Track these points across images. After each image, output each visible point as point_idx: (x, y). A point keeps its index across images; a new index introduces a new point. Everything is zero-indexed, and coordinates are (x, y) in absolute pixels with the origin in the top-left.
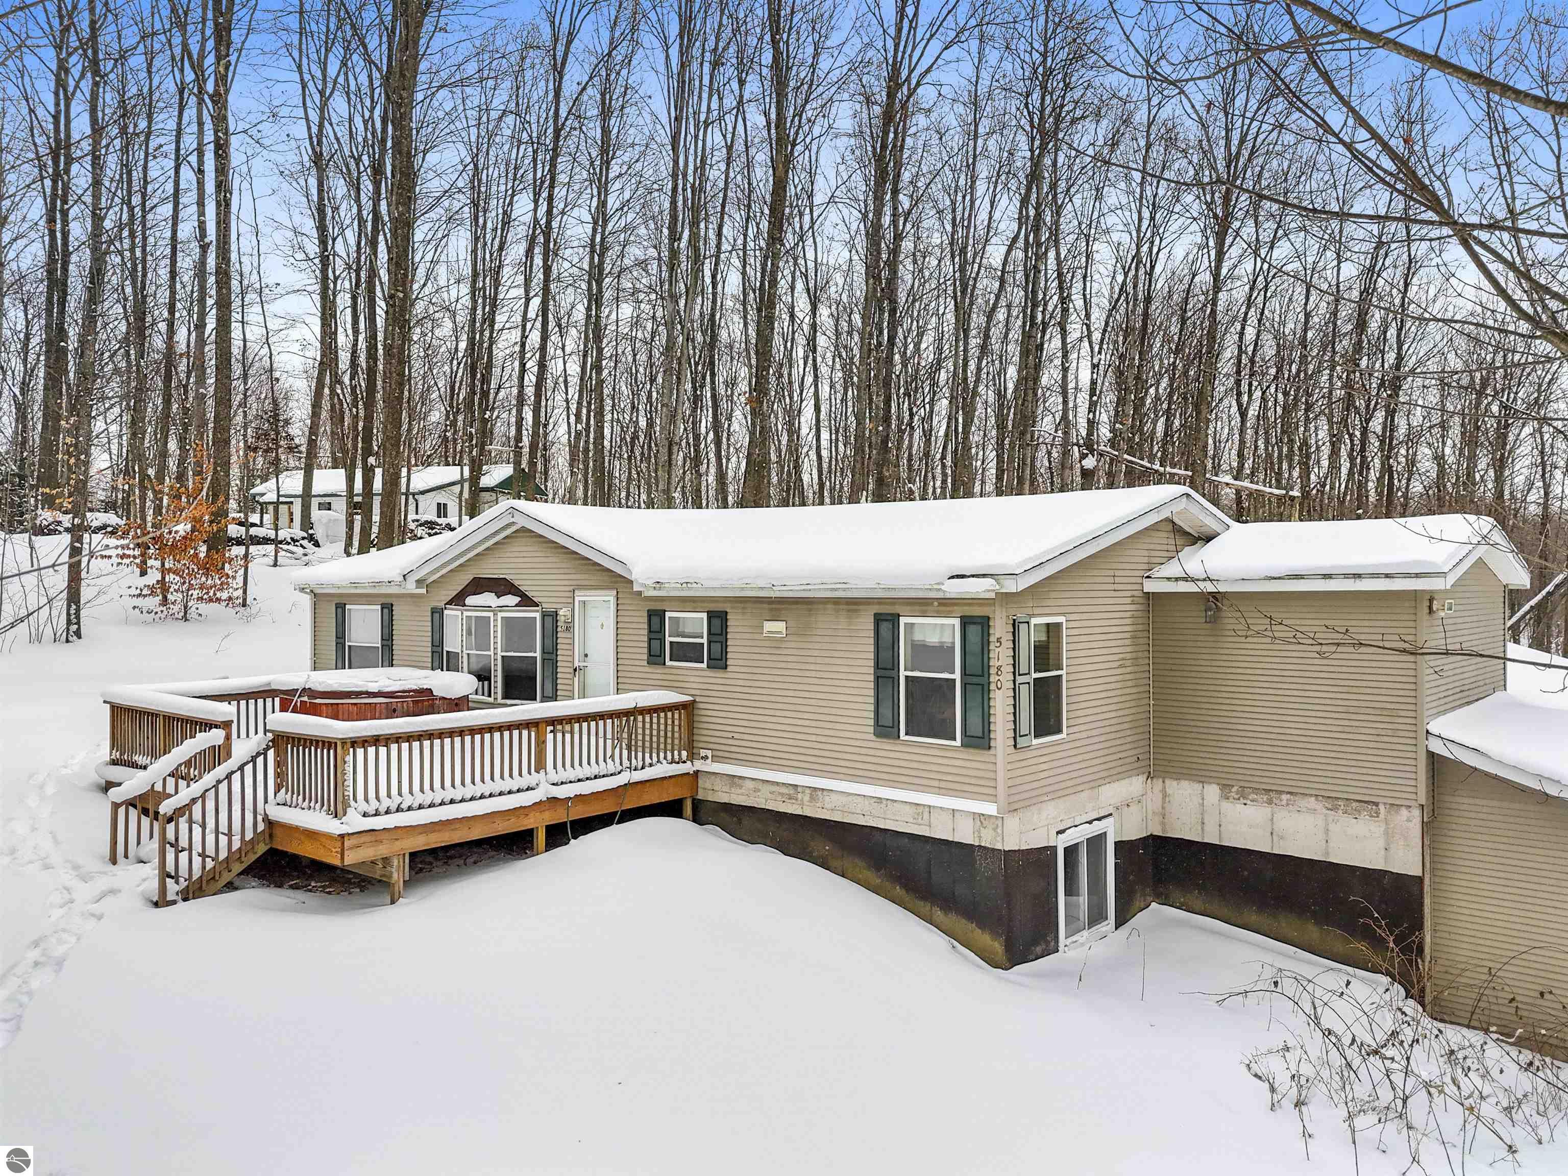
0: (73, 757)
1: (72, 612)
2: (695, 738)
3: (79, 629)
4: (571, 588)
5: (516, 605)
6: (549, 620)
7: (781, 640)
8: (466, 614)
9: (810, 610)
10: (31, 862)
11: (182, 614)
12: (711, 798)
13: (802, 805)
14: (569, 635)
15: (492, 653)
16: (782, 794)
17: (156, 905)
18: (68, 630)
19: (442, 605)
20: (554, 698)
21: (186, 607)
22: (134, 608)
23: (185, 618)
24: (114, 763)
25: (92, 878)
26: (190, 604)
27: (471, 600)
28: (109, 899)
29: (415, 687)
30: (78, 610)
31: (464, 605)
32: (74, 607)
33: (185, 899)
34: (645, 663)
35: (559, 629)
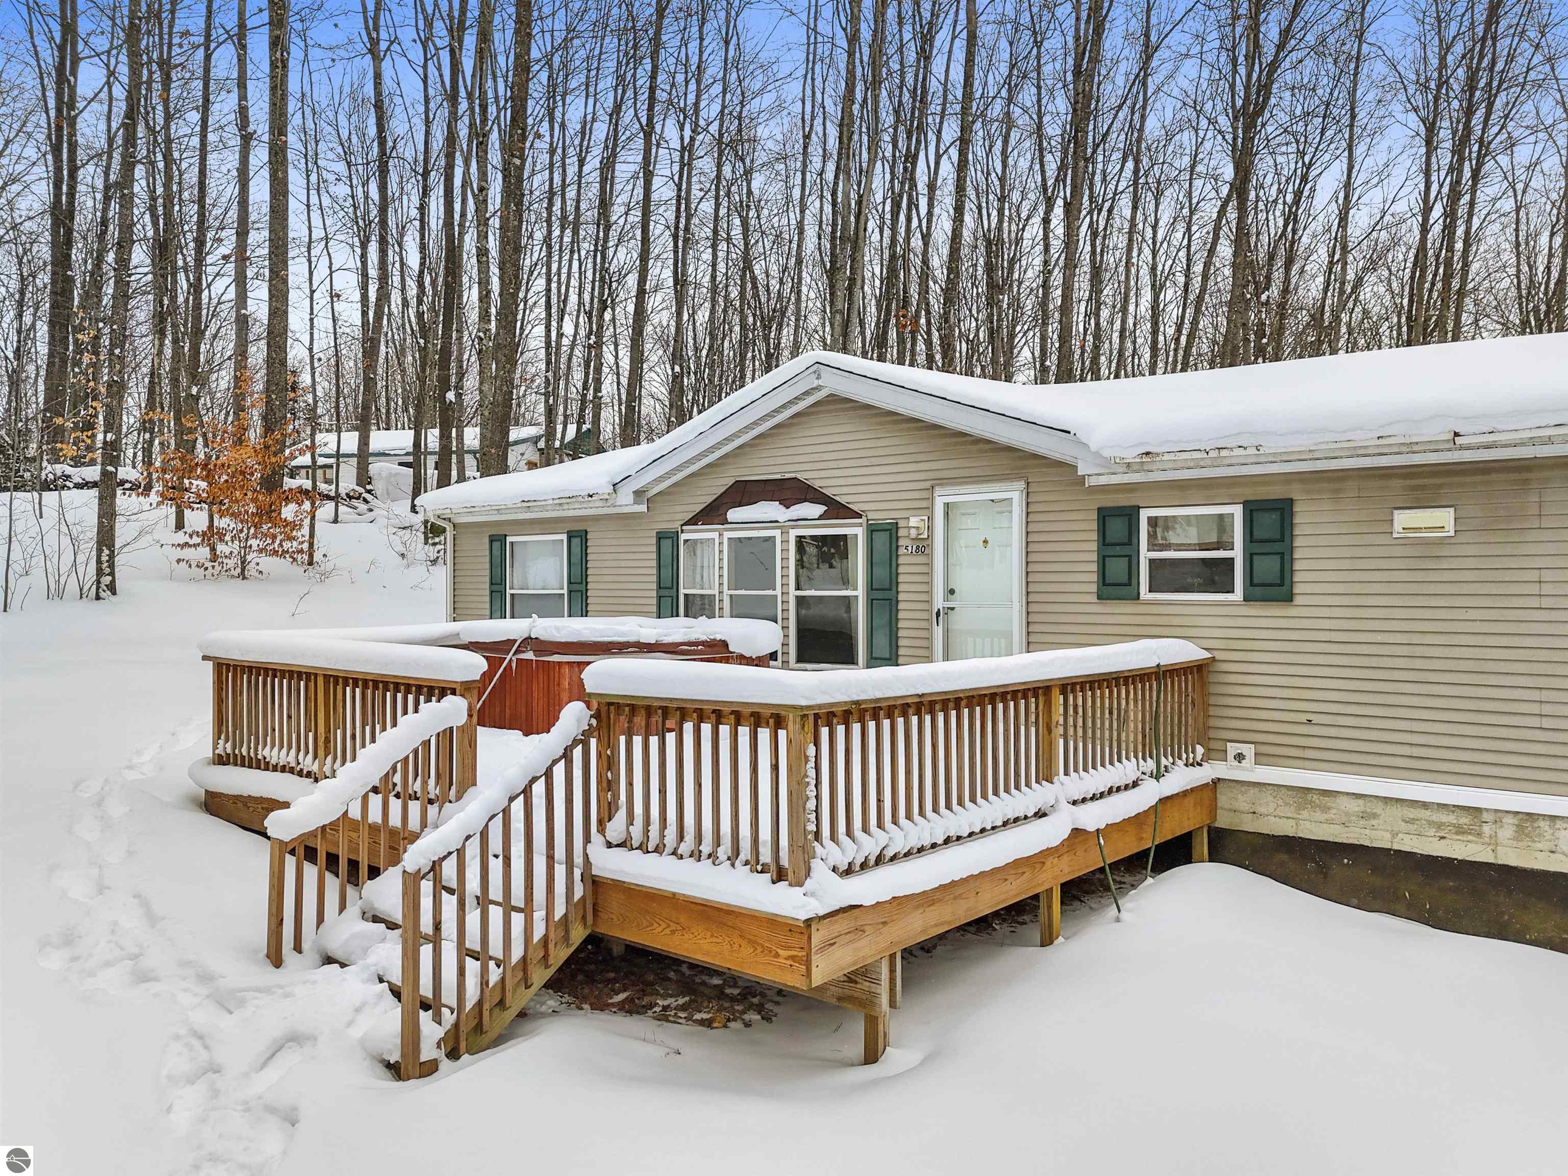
0: (139, 753)
1: (105, 558)
2: (1212, 722)
3: (113, 581)
4: (928, 484)
5: (821, 518)
6: (881, 539)
7: (1442, 542)
8: (727, 535)
9: (1526, 481)
10: (108, 964)
11: (239, 570)
12: (1249, 825)
13: (1494, 842)
14: (921, 559)
15: (778, 592)
16: (1439, 826)
17: (396, 1070)
18: (98, 582)
19: (677, 525)
20: (893, 660)
21: (243, 563)
22: (179, 561)
23: (243, 576)
24: (221, 760)
25: (242, 1003)
26: (249, 558)
27: (734, 514)
28: (290, 1058)
29: (704, 638)
30: (112, 556)
31: (725, 522)
32: (106, 552)
33: (453, 1054)
34: (1094, 598)
35: (902, 551)
